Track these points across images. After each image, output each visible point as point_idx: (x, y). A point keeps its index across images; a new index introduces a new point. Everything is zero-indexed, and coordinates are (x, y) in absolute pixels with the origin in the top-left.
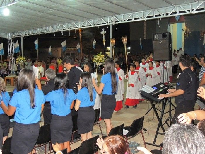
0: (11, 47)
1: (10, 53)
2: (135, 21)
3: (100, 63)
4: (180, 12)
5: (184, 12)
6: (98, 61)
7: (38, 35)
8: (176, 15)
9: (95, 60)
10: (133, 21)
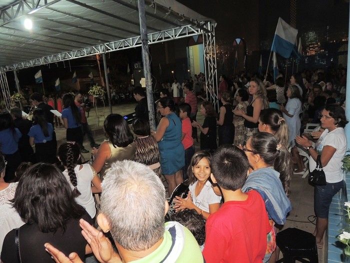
0: (4, 83)
1: (3, 89)
2: (125, 48)
3: (97, 95)
4: (165, 38)
5: (169, 38)
6: (94, 93)
7: (32, 67)
8: (162, 41)
9: (91, 92)
10: (124, 48)
